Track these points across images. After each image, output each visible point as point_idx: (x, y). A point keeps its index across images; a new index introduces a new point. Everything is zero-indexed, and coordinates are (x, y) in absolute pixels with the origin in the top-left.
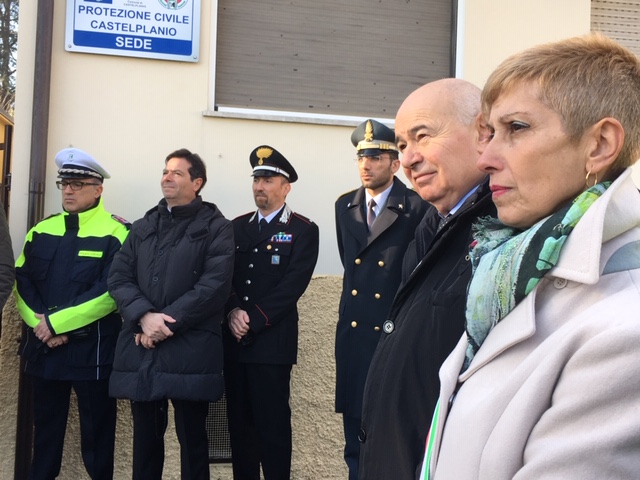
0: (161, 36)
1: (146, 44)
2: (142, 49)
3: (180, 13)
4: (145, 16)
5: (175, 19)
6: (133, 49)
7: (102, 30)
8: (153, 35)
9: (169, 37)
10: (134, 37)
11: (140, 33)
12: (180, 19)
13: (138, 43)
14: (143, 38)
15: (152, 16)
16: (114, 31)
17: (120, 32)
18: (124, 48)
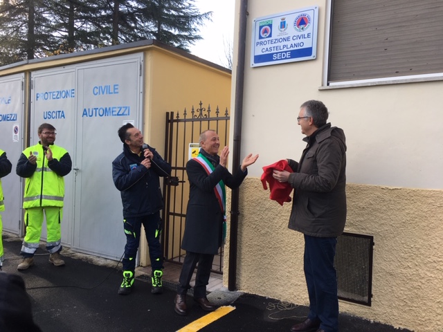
0: (296, 48)
1: (288, 55)
2: (286, 58)
3: (305, 33)
4: (287, 39)
5: (303, 36)
6: (282, 59)
7: (267, 53)
8: (292, 49)
9: (300, 48)
10: (281, 52)
11: (285, 49)
12: (306, 36)
13: (284, 55)
14: (286, 52)
15: (291, 38)
16: (273, 52)
17: (275, 51)
18: (277, 60)
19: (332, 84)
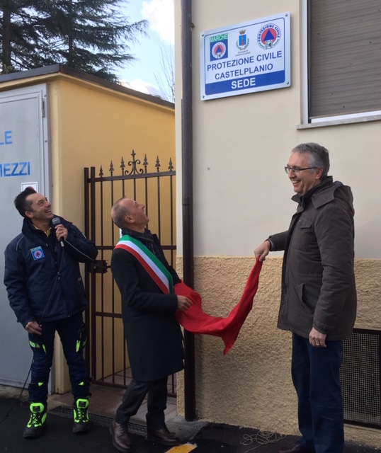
0: (262, 72)
1: (251, 82)
2: (249, 87)
3: (274, 50)
4: (250, 60)
5: (272, 56)
6: (244, 88)
7: (223, 79)
8: (257, 73)
9: (268, 71)
10: (243, 79)
11: (248, 74)
12: (275, 55)
13: (246, 82)
14: (249, 78)
15: (255, 59)
16: (230, 78)
17: (234, 77)
18: (237, 89)
19: (315, 121)
